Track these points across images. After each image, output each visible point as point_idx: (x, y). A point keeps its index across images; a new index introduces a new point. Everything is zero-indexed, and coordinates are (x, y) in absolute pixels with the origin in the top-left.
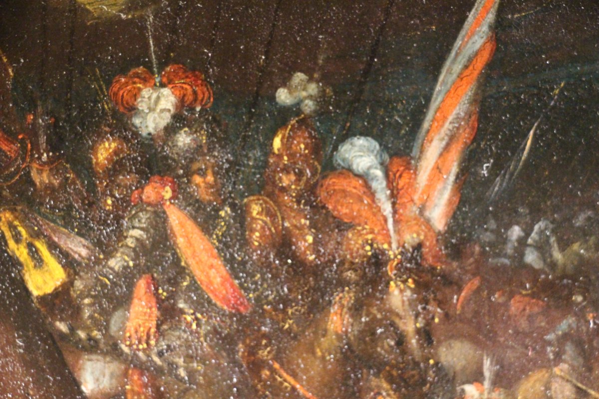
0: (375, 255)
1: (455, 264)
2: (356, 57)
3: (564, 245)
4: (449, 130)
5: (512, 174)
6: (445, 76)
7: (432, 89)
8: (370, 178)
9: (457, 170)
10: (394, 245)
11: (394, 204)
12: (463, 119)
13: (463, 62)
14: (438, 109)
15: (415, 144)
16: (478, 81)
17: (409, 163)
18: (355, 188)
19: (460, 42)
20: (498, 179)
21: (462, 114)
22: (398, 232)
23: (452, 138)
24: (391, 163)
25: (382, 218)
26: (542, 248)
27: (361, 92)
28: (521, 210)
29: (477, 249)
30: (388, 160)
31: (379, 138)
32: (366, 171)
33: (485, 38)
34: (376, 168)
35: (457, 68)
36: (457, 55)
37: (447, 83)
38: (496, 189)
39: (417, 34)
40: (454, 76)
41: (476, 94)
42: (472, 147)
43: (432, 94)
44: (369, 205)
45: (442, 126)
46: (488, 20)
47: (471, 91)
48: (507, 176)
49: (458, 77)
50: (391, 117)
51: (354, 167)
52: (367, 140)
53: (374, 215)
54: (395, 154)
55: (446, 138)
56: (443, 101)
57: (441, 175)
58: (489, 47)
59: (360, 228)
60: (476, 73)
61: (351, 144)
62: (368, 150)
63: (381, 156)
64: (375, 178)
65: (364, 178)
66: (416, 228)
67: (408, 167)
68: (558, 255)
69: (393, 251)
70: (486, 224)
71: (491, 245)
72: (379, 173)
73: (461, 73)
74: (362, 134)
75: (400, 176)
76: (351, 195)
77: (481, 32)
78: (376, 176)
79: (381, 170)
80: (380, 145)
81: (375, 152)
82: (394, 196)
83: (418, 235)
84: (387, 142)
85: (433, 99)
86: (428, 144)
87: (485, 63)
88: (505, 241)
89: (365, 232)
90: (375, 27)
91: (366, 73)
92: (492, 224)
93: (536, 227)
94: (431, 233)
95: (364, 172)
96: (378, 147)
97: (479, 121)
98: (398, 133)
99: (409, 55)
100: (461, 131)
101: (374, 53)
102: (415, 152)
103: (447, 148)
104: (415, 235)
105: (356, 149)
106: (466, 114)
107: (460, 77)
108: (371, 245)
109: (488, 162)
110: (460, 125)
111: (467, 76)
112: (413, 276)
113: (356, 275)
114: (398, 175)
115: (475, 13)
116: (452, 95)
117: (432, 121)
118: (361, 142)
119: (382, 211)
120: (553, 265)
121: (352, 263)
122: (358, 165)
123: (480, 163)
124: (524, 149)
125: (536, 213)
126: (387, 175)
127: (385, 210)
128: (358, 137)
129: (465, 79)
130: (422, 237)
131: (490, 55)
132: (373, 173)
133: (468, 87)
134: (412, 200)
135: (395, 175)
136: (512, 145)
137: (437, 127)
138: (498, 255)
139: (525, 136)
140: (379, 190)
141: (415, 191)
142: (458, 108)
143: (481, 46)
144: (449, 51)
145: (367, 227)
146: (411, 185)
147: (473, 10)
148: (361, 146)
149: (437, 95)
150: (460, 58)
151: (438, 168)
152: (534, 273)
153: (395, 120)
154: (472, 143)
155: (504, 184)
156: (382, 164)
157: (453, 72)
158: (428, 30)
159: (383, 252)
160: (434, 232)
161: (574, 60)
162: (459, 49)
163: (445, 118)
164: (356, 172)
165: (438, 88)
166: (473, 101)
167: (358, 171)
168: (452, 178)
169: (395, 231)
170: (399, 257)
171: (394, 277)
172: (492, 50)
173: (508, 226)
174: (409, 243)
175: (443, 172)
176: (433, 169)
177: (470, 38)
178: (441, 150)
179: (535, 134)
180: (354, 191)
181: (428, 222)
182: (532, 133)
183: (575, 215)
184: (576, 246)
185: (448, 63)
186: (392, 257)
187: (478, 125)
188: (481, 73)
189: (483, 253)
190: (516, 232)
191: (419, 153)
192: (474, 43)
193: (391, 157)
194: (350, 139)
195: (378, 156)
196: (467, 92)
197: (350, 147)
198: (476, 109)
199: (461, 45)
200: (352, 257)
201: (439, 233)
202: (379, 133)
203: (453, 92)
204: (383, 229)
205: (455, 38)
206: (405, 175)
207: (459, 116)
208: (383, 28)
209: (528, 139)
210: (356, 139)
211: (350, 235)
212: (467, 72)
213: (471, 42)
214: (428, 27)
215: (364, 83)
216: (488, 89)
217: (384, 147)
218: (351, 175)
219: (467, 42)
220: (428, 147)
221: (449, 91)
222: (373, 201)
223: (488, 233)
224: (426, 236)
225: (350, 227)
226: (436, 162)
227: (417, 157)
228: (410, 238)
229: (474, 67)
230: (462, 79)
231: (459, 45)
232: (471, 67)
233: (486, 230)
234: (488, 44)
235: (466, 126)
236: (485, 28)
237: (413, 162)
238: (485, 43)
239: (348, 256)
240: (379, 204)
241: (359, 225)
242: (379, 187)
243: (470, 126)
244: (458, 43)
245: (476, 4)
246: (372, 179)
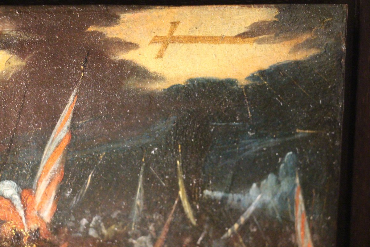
0: (17, 235)
1: (56, 237)
2: (2, 143)
3: (107, 227)
4: (51, 176)
5: (81, 196)
6: (47, 151)
7: (41, 157)
8: (13, 199)
9: (55, 194)
10: (26, 230)
11: (25, 211)
12: (57, 171)
13: (55, 144)
14: (45, 167)
15: (34, 183)
16: (63, 153)
17: (31, 192)
18: (6, 204)
19: (54, 135)
20: (75, 198)
21: (56, 169)
22: (27, 224)
23: (52, 180)
24: (23, 192)
25: (19, 218)
26: (97, 228)
27: (7, 159)
28: (86, 211)
29: (66, 230)
30: (21, 191)
31: (17, 181)
32: (11, 196)
33: (66, 133)
34: (15, 195)
35: (53, 147)
36: (52, 141)
37: (48, 155)
38: (74, 202)
39: (32, 132)
40: (52, 151)
41: (62, 159)
42: (61, 183)
43: (41, 160)
44: (13, 212)
45: (47, 174)
46: (67, 125)
47: (60, 158)
48: (79, 196)
49: (54, 151)
50: (21, 171)
51: (5, 195)
52: (10, 182)
53: (16, 216)
54: (24, 188)
55: (49, 180)
56: (47, 163)
57: (47, 197)
58: (68, 137)
59: (9, 222)
60: (62, 149)
61: (3, 184)
62: (11, 186)
63: (18, 189)
64: (15, 199)
65: (10, 200)
66: (36, 222)
67: (31, 193)
68: (104, 231)
69: (25, 232)
70: (70, 218)
71: (72, 228)
72: (17, 197)
73: (55, 150)
74: (7, 179)
75: (27, 198)
76: (4, 208)
77: (64, 130)
78: (16, 199)
79: (18, 195)
80: (17, 184)
81: (15, 187)
82: (24, 207)
83: (37, 224)
84: (20, 183)
85: (42, 162)
86: (40, 183)
87: (66, 145)
88: (79, 225)
89: (11, 224)
90: (12, 129)
91: (9, 151)
92: (73, 218)
93: (94, 219)
94: (44, 223)
95: (10, 197)
96: (16, 185)
97: (64, 171)
98: (26, 178)
99: (29, 142)
100: (56, 176)
101: (12, 141)
102: (34, 187)
103: (49, 184)
104: (36, 225)
105: (5, 186)
106: (58, 168)
107: (55, 151)
108: (15, 230)
109: (70, 191)
110: (55, 173)
111: (58, 151)
112: (36, 243)
113: (8, 244)
114: (26, 198)
115: (60, 121)
116: (51, 160)
117: (42, 172)
118: (7, 183)
119: (19, 214)
120: (102, 236)
121: (6, 239)
122: (7, 194)
123: (65, 190)
124: (87, 184)
125: (94, 213)
126: (21, 198)
127: (21, 214)
128: (6, 180)
129: (57, 152)
130: (39, 225)
131: (69, 141)
132: (14, 197)
133: (59, 156)
134: (34, 209)
135: (25, 198)
136: (81, 182)
137: (44, 175)
138: (76, 232)
139: (87, 178)
140: (17, 205)
141: (35, 205)
142: (54, 166)
143: (64, 137)
144: (48, 139)
145: (12, 222)
146: (33, 202)
147: (60, 120)
148: (7, 185)
149: (44, 160)
150: (54, 143)
151: (46, 193)
152: (94, 240)
153: (24, 172)
154: (62, 182)
155: (78, 200)
156: (18, 193)
157: (51, 149)
158: (38, 130)
159: (21, 233)
160: (45, 223)
161: (110, 142)
162: (53, 138)
163: (48, 171)
164: (6, 197)
165: (43, 157)
166: (61, 162)
167: (7, 196)
168: (53, 198)
169: (26, 223)
170: (29, 235)
171: (26, 244)
172: (69, 138)
173: (80, 219)
174: (33, 228)
175: (48, 195)
176: (43, 194)
177: (58, 133)
178: (47, 185)
179: (92, 177)
180: (5, 205)
181: (42, 219)
182: (90, 176)
183: (112, 213)
184: (113, 227)
185: (48, 145)
186: (25, 235)
187: (64, 173)
188: (65, 149)
189: (69, 232)
190: (84, 221)
191: (36, 187)
192: (61, 135)
193: (23, 189)
194: (2, 182)
195: (16, 189)
196: (59, 158)
197: (2, 185)
198: (63, 166)
199: (54, 136)
200: (6, 235)
201: (48, 223)
202: (16, 178)
203: (51, 158)
204: (20, 222)
205: (51, 133)
206: (30, 197)
207: (55, 170)
208: (16, 130)
209: (88, 179)
210: (5, 181)
211: (4, 226)
212: (58, 149)
213: (59, 135)
214: (38, 129)
215: (8, 156)
216: (68, 156)
217: (19, 184)
218: (3, 198)
219: (57, 135)
220: (41, 184)
221: (49, 158)
222: (15, 210)
223: (71, 223)
224: (41, 225)
225: (5, 222)
226: (45, 191)
227: (35, 189)
228: (34, 226)
229: (61, 147)
230: (55, 152)
231: (53, 137)
232: (60, 147)
233: (70, 221)
234: (68, 135)
235: (59, 174)
236: (65, 128)
237: (33, 191)
238: (66, 136)
239: (4, 235)
240: (18, 211)
241: (9, 221)
242: (17, 203)
243: (60, 174)
244: (53, 135)
245: (61, 117)
246: (14, 200)
